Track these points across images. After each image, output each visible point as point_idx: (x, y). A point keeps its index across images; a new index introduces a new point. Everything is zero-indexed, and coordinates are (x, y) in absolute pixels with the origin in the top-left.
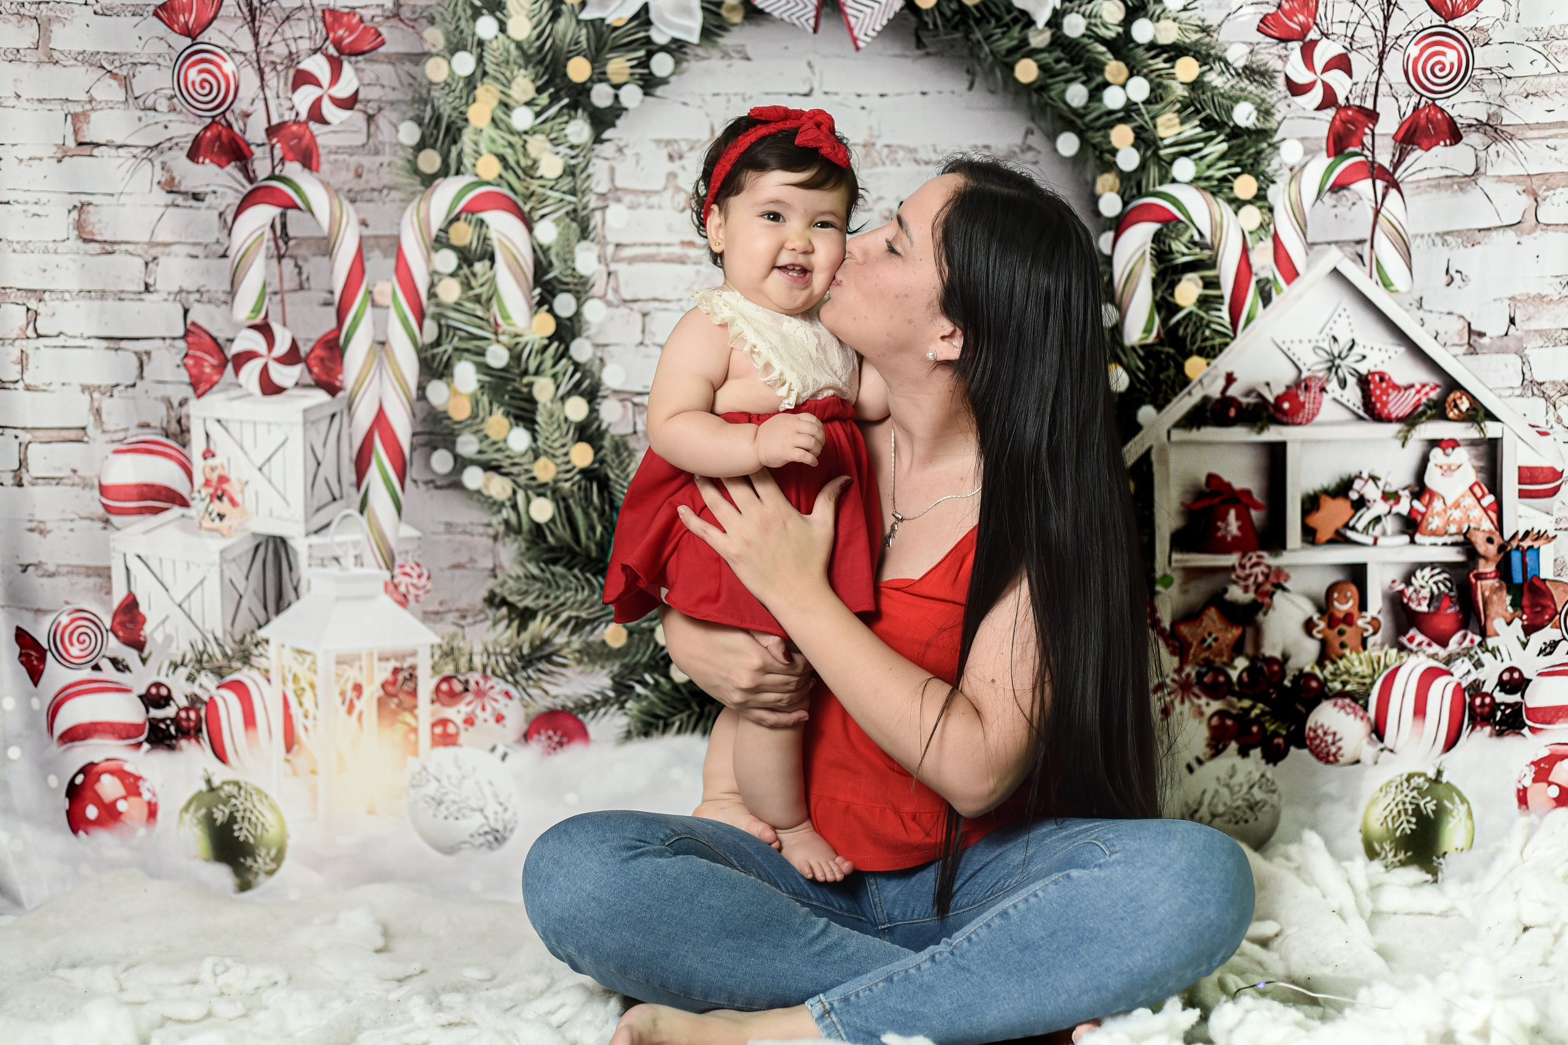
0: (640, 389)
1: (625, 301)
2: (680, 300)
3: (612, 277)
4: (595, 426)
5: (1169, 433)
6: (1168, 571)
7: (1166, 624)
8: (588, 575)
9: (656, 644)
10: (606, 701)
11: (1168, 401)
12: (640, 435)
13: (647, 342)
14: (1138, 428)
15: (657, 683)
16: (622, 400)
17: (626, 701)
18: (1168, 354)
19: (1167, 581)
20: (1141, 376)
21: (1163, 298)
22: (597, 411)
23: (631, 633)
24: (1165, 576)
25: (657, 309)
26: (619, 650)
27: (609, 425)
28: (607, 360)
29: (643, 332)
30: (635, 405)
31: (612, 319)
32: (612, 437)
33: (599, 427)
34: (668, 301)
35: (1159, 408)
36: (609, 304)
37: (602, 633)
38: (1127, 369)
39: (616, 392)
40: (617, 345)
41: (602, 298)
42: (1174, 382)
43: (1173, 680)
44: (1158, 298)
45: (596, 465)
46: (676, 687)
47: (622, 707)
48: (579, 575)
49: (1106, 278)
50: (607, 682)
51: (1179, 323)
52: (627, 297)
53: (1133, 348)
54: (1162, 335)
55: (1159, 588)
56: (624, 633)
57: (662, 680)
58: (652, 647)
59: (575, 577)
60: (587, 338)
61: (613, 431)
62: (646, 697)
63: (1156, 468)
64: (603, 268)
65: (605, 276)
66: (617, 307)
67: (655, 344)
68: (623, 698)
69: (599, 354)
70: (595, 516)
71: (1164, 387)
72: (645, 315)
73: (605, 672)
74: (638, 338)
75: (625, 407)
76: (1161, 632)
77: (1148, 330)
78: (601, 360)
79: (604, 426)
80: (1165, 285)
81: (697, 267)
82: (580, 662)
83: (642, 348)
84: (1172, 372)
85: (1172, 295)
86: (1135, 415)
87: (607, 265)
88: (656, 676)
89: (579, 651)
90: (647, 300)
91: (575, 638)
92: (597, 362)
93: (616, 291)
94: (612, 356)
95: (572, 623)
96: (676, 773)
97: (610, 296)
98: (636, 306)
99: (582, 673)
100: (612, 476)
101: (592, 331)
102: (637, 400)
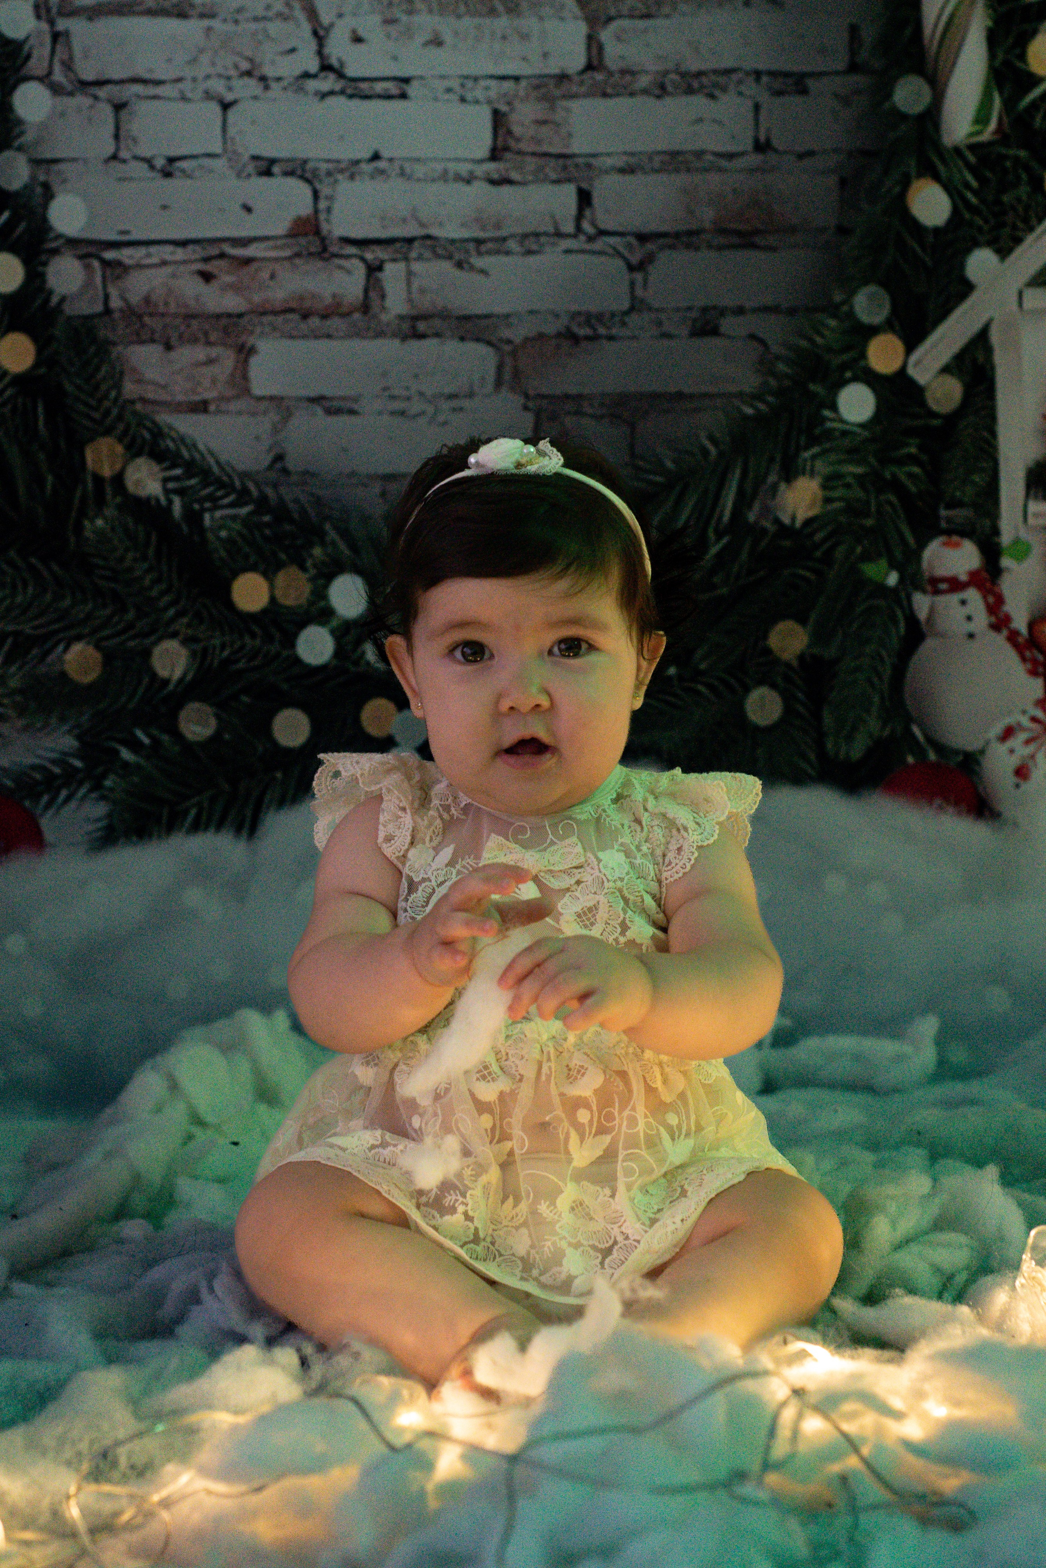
0: (113, 237)
1: (84, 85)
2: (179, 80)
3: (61, 40)
4: (39, 302)
5: (1020, 294)
6: (1023, 534)
7: (1020, 623)
8: (33, 560)
9: (154, 675)
10: (70, 777)
11: (1018, 241)
12: (117, 315)
13: (124, 154)
14: (966, 288)
15: (155, 740)
16: (81, 257)
17: (104, 776)
18: (1017, 159)
19: (1022, 551)
20: (974, 200)
21: (1007, 63)
22: (42, 276)
23: (108, 659)
24: (1017, 541)
25: (138, 97)
26: (91, 686)
27: (63, 299)
28: (55, 188)
29: (117, 137)
30: (106, 263)
31: (62, 114)
32: (70, 318)
33: (47, 300)
34: (159, 83)
35: (1003, 253)
36: (56, 90)
37: (60, 659)
38: (948, 188)
39: (73, 242)
40: (74, 160)
41: (45, 79)
42: (1027, 208)
43: (1034, 719)
44: (997, 63)
45: (43, 370)
46: (187, 746)
47: (97, 786)
48: (19, 562)
49: (908, 32)
50: (69, 742)
51: (1034, 106)
52: (89, 76)
53: (957, 150)
54: (1006, 125)
55: (1006, 562)
56: (97, 656)
57: (165, 738)
58: (146, 680)
59: (11, 563)
60: (20, 149)
61: (69, 309)
62: (138, 767)
63: (999, 358)
64: (44, 26)
65: (48, 40)
66: (71, 94)
67: (136, 158)
68: (100, 770)
69: (42, 178)
70: (42, 456)
71: (1010, 218)
72: (119, 107)
73: (65, 728)
74: (110, 149)
75: (88, 267)
76: (1013, 636)
77: (981, 119)
78: (46, 186)
79: (55, 300)
80: (1011, 40)
81: (206, 23)
82: (22, 711)
83: (114, 164)
84: (1023, 190)
85: (1023, 57)
86: (962, 266)
87: (52, 23)
88: (155, 732)
89: (21, 691)
90: (122, 82)
91: (13, 669)
92: (39, 190)
93: (68, 66)
94: (64, 181)
95: (9, 641)
96: (193, 896)
97: (58, 76)
98: (102, 92)
99: (26, 728)
100: (69, 388)
101: (29, 137)
102: (109, 255)
